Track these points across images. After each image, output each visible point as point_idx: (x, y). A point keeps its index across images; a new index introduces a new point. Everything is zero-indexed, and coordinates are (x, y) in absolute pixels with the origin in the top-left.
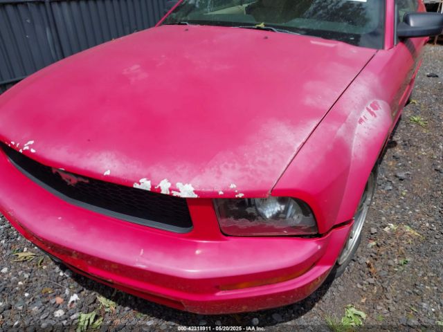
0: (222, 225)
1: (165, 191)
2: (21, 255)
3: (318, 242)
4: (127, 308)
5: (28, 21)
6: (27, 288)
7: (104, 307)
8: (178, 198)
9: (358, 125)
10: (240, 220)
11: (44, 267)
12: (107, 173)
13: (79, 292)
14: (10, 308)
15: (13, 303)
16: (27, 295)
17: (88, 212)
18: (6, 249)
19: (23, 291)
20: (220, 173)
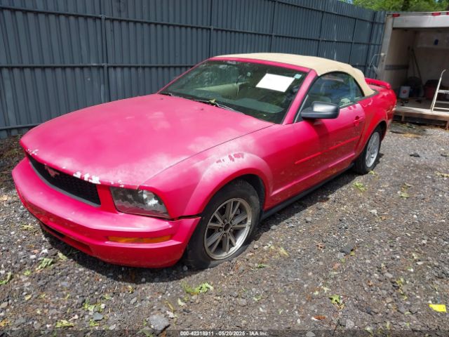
0: (116, 204)
1: (86, 179)
2: (26, 227)
3: (170, 223)
4: (71, 260)
5: (89, 79)
6: (21, 243)
7: (60, 259)
8: (91, 183)
9: (215, 163)
10: (125, 202)
11: (36, 235)
12: (64, 168)
13: (50, 249)
14: (8, 251)
15: (10, 249)
16: (20, 246)
17: (56, 191)
18: (18, 223)
19: (18, 244)
20: (116, 174)
